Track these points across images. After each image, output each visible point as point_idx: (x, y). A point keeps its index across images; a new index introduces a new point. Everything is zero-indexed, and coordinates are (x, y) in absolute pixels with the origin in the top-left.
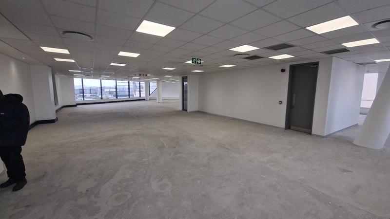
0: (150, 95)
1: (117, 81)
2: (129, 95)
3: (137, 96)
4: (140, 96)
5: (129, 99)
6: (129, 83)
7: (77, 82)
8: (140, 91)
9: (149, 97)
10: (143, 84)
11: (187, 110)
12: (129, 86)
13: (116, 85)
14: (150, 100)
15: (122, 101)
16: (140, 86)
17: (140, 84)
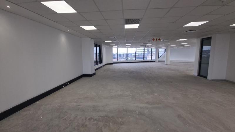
0: (159, 58)
1: (137, 49)
2: (144, 58)
3: (149, 58)
4: (151, 59)
5: (144, 61)
6: (144, 50)
7: (114, 50)
8: (151, 55)
9: (158, 60)
10: (154, 50)
11: (206, 77)
12: (144, 52)
13: (136, 51)
14: (158, 61)
15: (139, 62)
16: (152, 52)
17: (152, 50)
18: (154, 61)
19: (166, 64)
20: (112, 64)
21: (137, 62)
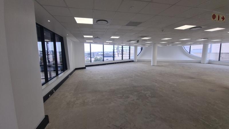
12: (114, 50)
18: (133, 61)
19: (153, 66)
20: (85, 68)
21: (116, 63)
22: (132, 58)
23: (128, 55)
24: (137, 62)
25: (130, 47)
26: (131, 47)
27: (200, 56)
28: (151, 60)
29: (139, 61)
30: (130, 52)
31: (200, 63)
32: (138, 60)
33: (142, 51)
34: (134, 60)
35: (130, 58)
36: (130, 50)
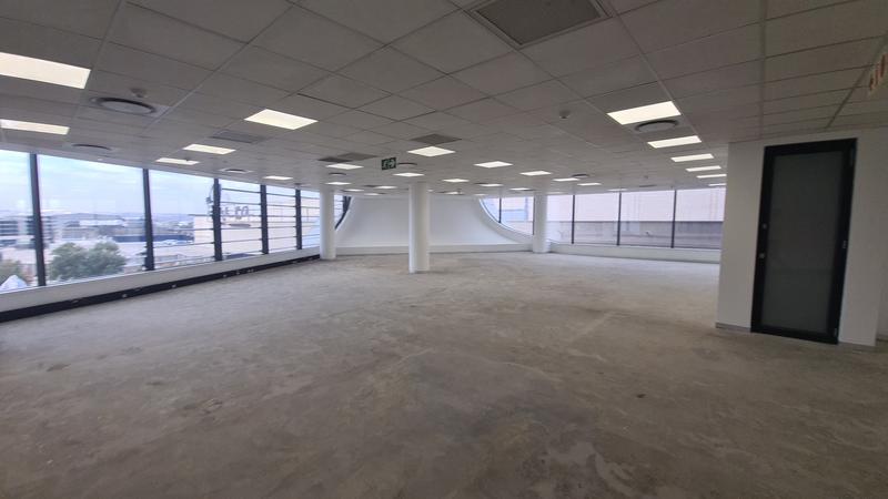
18: (316, 258)
19: (418, 273)
21: (231, 274)
22: (312, 241)
23: (294, 232)
24: (334, 260)
25: (298, 192)
26: (303, 193)
27: (528, 229)
28: (407, 248)
29: (344, 257)
30: (298, 217)
31: (530, 251)
32: (338, 249)
33: (348, 212)
34: (321, 252)
35: (299, 246)
36: (298, 207)
